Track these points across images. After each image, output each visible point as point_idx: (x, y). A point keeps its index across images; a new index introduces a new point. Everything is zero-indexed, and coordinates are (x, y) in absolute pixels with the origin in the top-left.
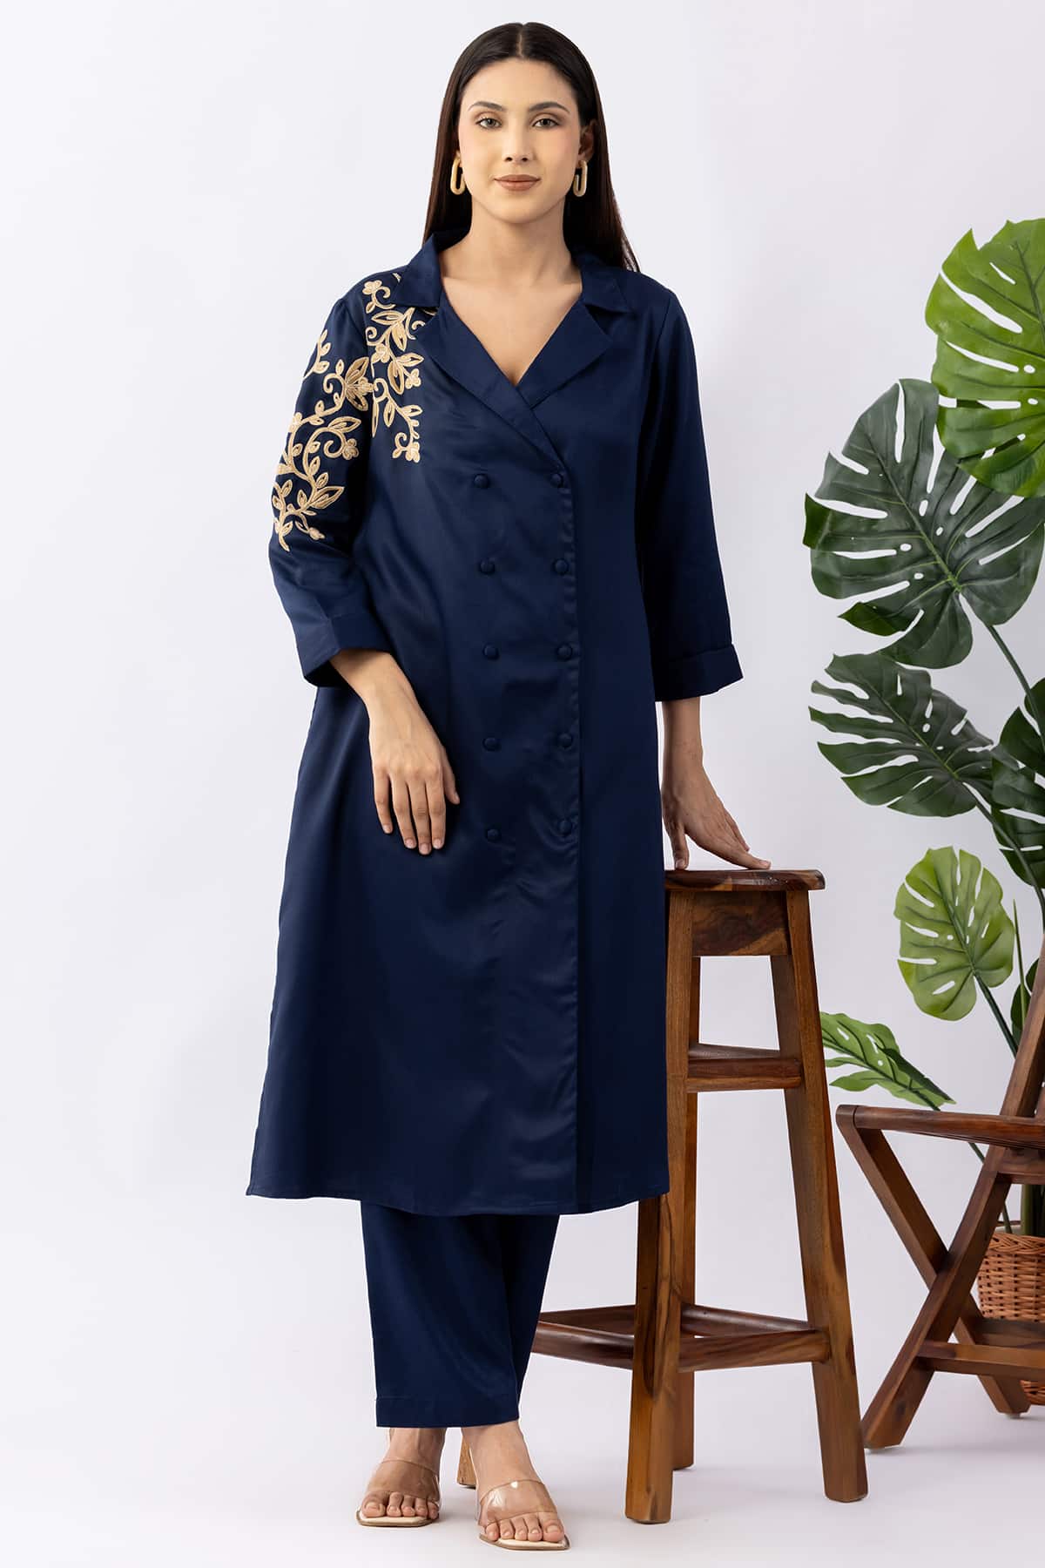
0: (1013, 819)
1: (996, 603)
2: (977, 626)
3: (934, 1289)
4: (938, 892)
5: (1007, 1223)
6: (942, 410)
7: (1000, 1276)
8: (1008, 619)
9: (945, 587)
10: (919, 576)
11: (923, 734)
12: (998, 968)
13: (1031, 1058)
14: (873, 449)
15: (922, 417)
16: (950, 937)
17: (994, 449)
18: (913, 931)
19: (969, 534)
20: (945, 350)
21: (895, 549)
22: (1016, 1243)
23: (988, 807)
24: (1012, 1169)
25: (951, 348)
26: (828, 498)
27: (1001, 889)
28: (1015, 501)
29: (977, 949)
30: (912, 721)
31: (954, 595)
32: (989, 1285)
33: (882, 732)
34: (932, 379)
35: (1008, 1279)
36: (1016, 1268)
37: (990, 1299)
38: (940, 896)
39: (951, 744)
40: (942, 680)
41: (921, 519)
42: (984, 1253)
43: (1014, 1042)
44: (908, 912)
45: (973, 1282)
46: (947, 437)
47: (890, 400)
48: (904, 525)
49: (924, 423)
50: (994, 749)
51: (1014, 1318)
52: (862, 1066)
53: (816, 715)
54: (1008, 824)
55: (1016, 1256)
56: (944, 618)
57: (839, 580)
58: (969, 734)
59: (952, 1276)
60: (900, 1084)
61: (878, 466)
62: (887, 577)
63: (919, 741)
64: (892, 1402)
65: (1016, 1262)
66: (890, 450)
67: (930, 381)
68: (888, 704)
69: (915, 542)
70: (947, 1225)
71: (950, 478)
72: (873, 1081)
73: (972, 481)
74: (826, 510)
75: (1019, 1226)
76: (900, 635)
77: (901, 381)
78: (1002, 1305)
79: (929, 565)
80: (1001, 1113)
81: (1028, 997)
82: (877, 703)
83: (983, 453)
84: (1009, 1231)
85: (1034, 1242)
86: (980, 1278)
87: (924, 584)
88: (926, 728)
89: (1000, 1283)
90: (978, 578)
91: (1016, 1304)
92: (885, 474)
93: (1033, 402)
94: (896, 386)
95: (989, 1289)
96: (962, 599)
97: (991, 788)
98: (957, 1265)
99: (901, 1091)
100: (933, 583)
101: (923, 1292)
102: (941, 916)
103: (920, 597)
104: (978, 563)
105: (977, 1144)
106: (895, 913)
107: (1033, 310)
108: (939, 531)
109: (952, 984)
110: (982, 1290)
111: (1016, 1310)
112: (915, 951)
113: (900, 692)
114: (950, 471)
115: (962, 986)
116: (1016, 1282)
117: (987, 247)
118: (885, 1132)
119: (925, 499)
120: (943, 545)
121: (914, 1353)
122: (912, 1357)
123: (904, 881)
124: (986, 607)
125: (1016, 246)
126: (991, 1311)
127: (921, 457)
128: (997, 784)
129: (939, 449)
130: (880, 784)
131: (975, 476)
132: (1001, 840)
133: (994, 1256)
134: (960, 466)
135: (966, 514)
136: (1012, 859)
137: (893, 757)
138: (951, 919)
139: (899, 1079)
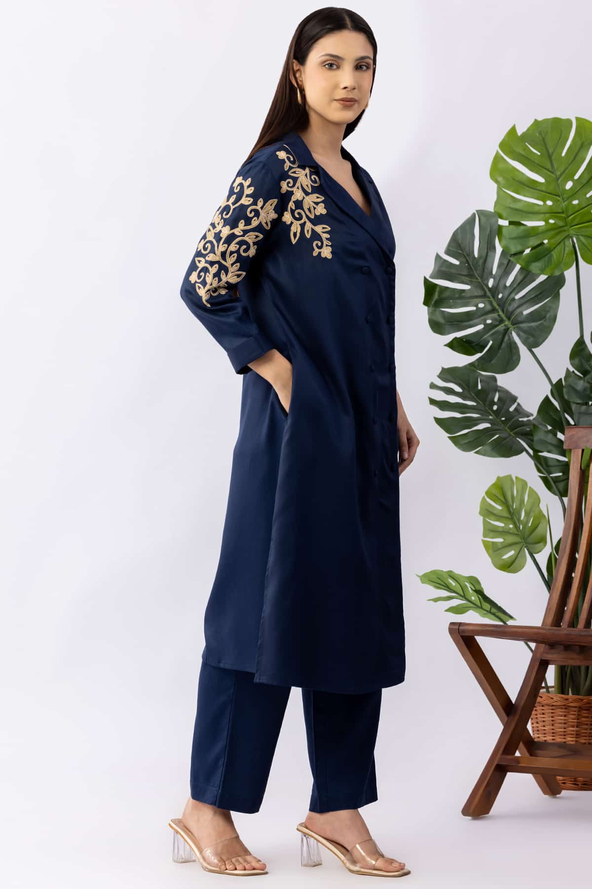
0: (545, 458)
1: (533, 336)
2: (523, 350)
3: (506, 726)
4: (503, 500)
5: (547, 687)
6: (500, 227)
7: (544, 718)
8: (541, 344)
9: (504, 328)
10: (489, 322)
11: (494, 411)
12: (539, 542)
13: (558, 593)
14: (462, 251)
15: (489, 230)
16: (511, 526)
17: (530, 249)
18: (490, 523)
19: (517, 297)
20: (502, 192)
21: (475, 306)
22: (552, 698)
23: (531, 452)
24: (548, 657)
25: (505, 192)
26: (437, 278)
27: (539, 497)
28: (542, 278)
29: (527, 533)
30: (487, 403)
31: (509, 331)
32: (537, 723)
33: (470, 411)
34: (494, 210)
35: (548, 718)
36: (552, 713)
37: (538, 731)
38: (505, 503)
39: (510, 416)
40: (504, 380)
41: (490, 289)
42: (534, 705)
43: (549, 584)
44: (487, 512)
45: (528, 721)
46: (504, 242)
47: (470, 222)
48: (480, 293)
49: (491, 233)
50: (534, 419)
51: (552, 741)
52: (462, 600)
53: (433, 402)
54: (543, 462)
55: (553, 706)
56: (504, 345)
57: (445, 324)
58: (519, 411)
59: (517, 717)
60: (485, 610)
61: (464, 260)
62: (471, 322)
63: (491, 416)
64: (484, 790)
65: (552, 709)
66: (471, 250)
67: (493, 211)
68: (473, 394)
69: (487, 303)
70: (513, 689)
71: (506, 265)
72: (469, 608)
73: (518, 267)
74: (436, 285)
75: (553, 689)
76: (479, 355)
77: (477, 211)
78: (545, 734)
79: (495, 315)
80: (542, 625)
81: (556, 559)
82: (466, 393)
83: (524, 251)
84: (548, 692)
85: (562, 698)
86: (532, 719)
87: (492, 326)
88: (495, 408)
89: (544, 721)
90: (522, 322)
91: (553, 733)
92: (469, 264)
93: (552, 221)
94: (474, 215)
95: (538, 725)
96: (514, 335)
97: (532, 441)
98: (519, 712)
99: (486, 614)
100: (497, 325)
101: (500, 727)
102: (506, 514)
103: (490, 333)
104: (522, 313)
105: (529, 643)
106: (480, 513)
107: (551, 170)
108: (500, 296)
109: (512, 553)
110: (533, 726)
111: (553, 736)
112: (491, 534)
113: (480, 387)
114: (506, 262)
115: (518, 554)
116: (552, 721)
117: (524, 134)
118: (476, 637)
119: (491, 277)
120: (502, 304)
121: (495, 763)
122: (495, 764)
123: (484, 494)
124: (527, 338)
125: (540, 133)
126: (539, 737)
127: (489, 254)
128: (536, 438)
129: (499, 249)
130: (470, 440)
131: (520, 265)
132: (539, 470)
133: (540, 706)
134: (511, 259)
135: (515, 286)
136: (546, 481)
137: (476, 425)
138: (512, 515)
139: (484, 607)
